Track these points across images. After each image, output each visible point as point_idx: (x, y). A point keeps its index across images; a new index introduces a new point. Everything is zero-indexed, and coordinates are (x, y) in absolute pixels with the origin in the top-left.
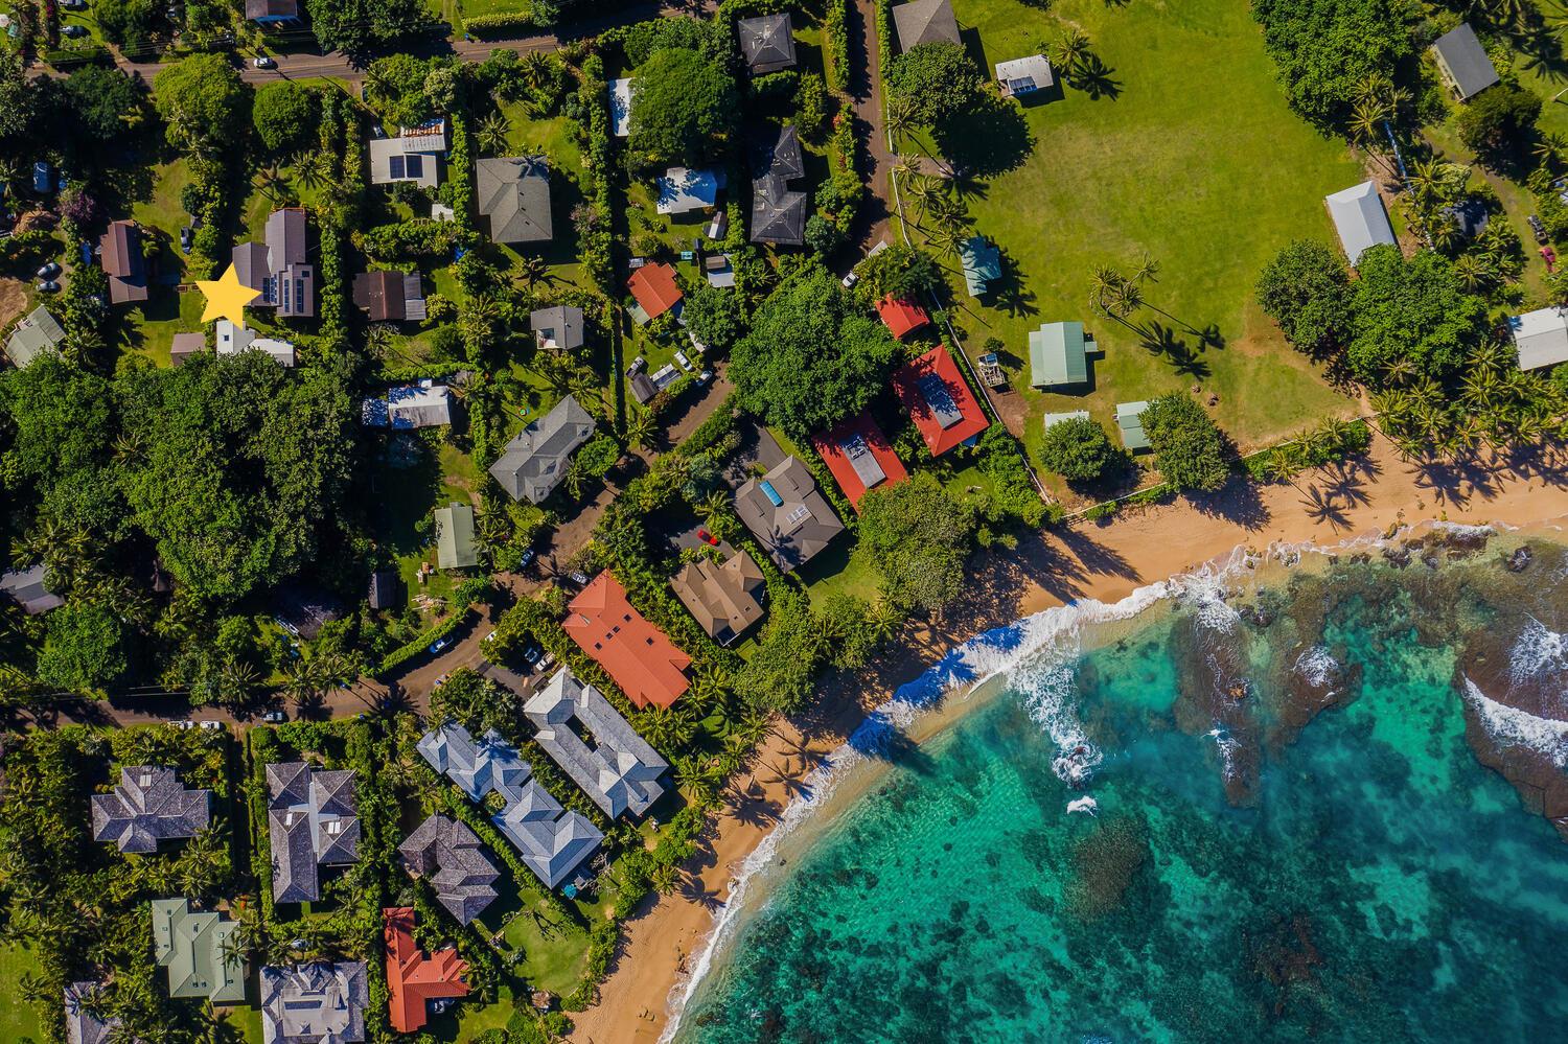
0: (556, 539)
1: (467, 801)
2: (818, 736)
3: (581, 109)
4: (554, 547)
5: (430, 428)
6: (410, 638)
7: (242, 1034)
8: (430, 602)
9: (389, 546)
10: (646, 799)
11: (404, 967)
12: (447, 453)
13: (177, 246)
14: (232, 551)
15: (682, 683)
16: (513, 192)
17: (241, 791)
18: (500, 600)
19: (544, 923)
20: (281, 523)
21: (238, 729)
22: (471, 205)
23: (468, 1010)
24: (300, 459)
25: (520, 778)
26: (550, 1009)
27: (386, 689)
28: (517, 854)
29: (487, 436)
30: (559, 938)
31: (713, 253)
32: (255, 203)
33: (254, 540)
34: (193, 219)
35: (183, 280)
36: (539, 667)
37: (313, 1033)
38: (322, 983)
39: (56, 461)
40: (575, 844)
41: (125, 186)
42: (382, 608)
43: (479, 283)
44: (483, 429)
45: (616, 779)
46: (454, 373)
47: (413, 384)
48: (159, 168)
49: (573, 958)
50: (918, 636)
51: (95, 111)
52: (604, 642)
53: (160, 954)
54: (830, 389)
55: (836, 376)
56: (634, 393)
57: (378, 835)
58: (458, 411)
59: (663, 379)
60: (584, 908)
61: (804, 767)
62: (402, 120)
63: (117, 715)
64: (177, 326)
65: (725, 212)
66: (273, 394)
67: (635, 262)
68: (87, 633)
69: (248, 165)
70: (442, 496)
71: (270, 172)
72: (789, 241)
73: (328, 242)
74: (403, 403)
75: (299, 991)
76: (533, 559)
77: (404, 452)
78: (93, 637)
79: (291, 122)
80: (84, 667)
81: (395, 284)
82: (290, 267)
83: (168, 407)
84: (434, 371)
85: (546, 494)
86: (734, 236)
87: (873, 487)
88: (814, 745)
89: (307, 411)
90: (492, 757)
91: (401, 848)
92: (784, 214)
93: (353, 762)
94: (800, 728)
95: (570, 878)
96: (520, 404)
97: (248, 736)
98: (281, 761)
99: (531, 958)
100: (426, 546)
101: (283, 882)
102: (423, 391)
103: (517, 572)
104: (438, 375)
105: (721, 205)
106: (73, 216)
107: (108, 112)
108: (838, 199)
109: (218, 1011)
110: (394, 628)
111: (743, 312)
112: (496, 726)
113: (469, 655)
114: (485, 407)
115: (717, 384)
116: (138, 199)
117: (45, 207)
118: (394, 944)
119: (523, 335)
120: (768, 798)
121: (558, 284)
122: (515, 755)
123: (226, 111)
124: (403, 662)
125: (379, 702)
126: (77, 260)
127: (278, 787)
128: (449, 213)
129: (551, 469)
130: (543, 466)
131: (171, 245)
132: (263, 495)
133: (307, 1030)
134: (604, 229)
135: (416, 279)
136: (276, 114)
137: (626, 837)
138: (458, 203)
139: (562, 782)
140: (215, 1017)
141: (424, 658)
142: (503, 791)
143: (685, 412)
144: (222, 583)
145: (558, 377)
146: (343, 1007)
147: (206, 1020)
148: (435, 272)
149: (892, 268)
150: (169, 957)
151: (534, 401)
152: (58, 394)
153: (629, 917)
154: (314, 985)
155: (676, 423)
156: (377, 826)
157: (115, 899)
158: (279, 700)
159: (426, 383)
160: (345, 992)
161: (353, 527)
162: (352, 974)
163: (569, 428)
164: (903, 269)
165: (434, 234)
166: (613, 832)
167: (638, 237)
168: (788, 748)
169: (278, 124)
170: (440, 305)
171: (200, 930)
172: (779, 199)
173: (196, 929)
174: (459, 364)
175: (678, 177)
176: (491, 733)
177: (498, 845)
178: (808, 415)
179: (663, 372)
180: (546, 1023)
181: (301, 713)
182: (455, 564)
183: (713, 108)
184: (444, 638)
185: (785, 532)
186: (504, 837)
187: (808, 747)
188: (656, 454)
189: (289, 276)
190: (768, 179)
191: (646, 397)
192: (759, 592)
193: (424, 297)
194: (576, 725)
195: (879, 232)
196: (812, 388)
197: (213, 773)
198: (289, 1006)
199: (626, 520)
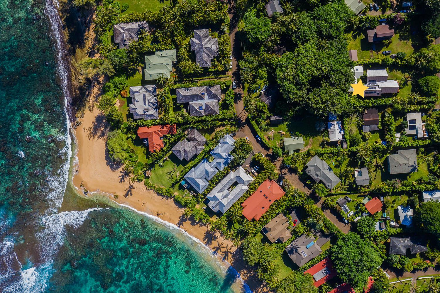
0: (293, 175)
1: (210, 150)
2: (233, 257)
3: (432, 181)
4: (291, 174)
5: (329, 134)
6: (261, 128)
7: (133, 77)
8: (272, 134)
9: (290, 121)
10: (213, 208)
11: (158, 132)
12: (320, 139)
13: (384, 50)
14: (291, 78)
15: (250, 218)
16: (406, 162)
17: (210, 75)
18: (273, 157)
19: (172, 173)
20: (300, 93)
21: (230, 73)
22: (401, 148)
23: (144, 149)
24: (322, 100)
25: (218, 167)
26: (145, 176)
27: (244, 121)
28: (194, 166)
29: (326, 153)
30: (167, 178)
31: (386, 224)
32: (399, 74)
33: (295, 85)
34: (394, 55)
35: (374, 51)
36: (253, 170)
37: (136, 103)
38: (152, 105)
39: (318, 19)
40: (198, 186)
41: (404, 31)
42: (270, 121)
43: (375, 150)
44: (329, 152)
45: (220, 198)
46: (346, 142)
47: (342, 128)
48: (410, 42)
49: (161, 182)
50: (265, 288)
51: (431, 25)
52: (262, 194)
53: (159, 53)
54: (347, 269)
55: (351, 271)
56: (340, 199)
57: (199, 122)
58: (334, 144)
59: (345, 208)
60: (177, 186)
61: (223, 252)
62: (428, 124)
63: (233, 34)
64: (359, 50)
65: (399, 227)
66: (342, 90)
67: (382, 199)
68: (263, 30)
69: (412, 72)
70: (306, 138)
71: (409, 79)
72: (391, 249)
73: (389, 101)
74: (336, 126)
75: (149, 98)
76: (287, 167)
77: (321, 127)
78: (261, 32)
79: (428, 89)
80: (251, 29)
81: (375, 122)
82: (380, 89)
83: (338, 56)
84: (346, 135)
85: (309, 174)
86: (392, 231)
87: (313, 278)
88: (230, 255)
89: (337, 102)
90: (225, 159)
91: (195, 129)
92: (399, 248)
93: (221, 112)
94: (235, 252)
95: (187, 182)
96: (336, 162)
97: (228, 77)
98: (221, 90)
99: (161, 169)
100: (290, 133)
101: (183, 92)
102: (340, 132)
103: (282, 162)
104: (345, 137)
105: (401, 226)
106: (395, 17)
107: (431, 29)
108: (404, 264)
109: (140, 69)
110: (263, 123)
111: (368, 235)
112: (234, 160)
113: (256, 148)
114: (336, 153)
115: (343, 224)
116: (400, 36)
117: (397, 6)
118: (165, 128)
119: (359, 164)
120: (213, 242)
121: (375, 173)
122: (225, 165)
123: (432, 68)
124: (253, 128)
125: (240, 119)
126: (381, 19)
127: (213, 90)
128: (397, 140)
129: (317, 175)
130: (318, 173)
131: (385, 47)
132: (309, 87)
133: (137, 101)
134: (393, 189)
135: (376, 129)
136: (430, 84)
137: (200, 200)
138: (402, 143)
139: (218, 181)
140: (138, 68)
141: (254, 133)
142: (214, 162)
143: (334, 214)
144: (280, 74)
145: (345, 174)
146: (144, 112)
147: (137, 65)
148: (378, 134)
149: (384, 284)
150: (158, 55)
151: (337, 167)
152: (340, 20)
153: (175, 200)
154: (151, 103)
155: (331, 212)
156: (202, 121)
157: (176, 38)
158: (240, 86)
159: (342, 132)
160: (149, 113)
161: (296, 111)
162: (155, 115)
163: (331, 181)
164: (383, 287)
165: (392, 136)
166: (202, 197)
167: (390, 199)
168: (229, 248)
169: (427, 85)
170: (368, 137)
171: (167, 66)
172: (404, 246)
173: (167, 64)
174: (349, 143)
175: (410, 213)
176: (232, 158)
177: (197, 160)
178: (338, 261)
179: (347, 208)
180: (141, 174)
181: (235, 94)
182: (285, 144)
183: (436, 231)
184: (261, 140)
185: (299, 250)
186: (199, 162)
187: (229, 254)
188: (321, 206)
189: (377, 89)
190: (411, 243)
191: (340, 203)
192: (279, 241)
193: (370, 131)
194: (236, 184)
195: (392, 275)
196: (347, 264)
197: (216, 66)
198: (144, 95)
199: (302, 201)
